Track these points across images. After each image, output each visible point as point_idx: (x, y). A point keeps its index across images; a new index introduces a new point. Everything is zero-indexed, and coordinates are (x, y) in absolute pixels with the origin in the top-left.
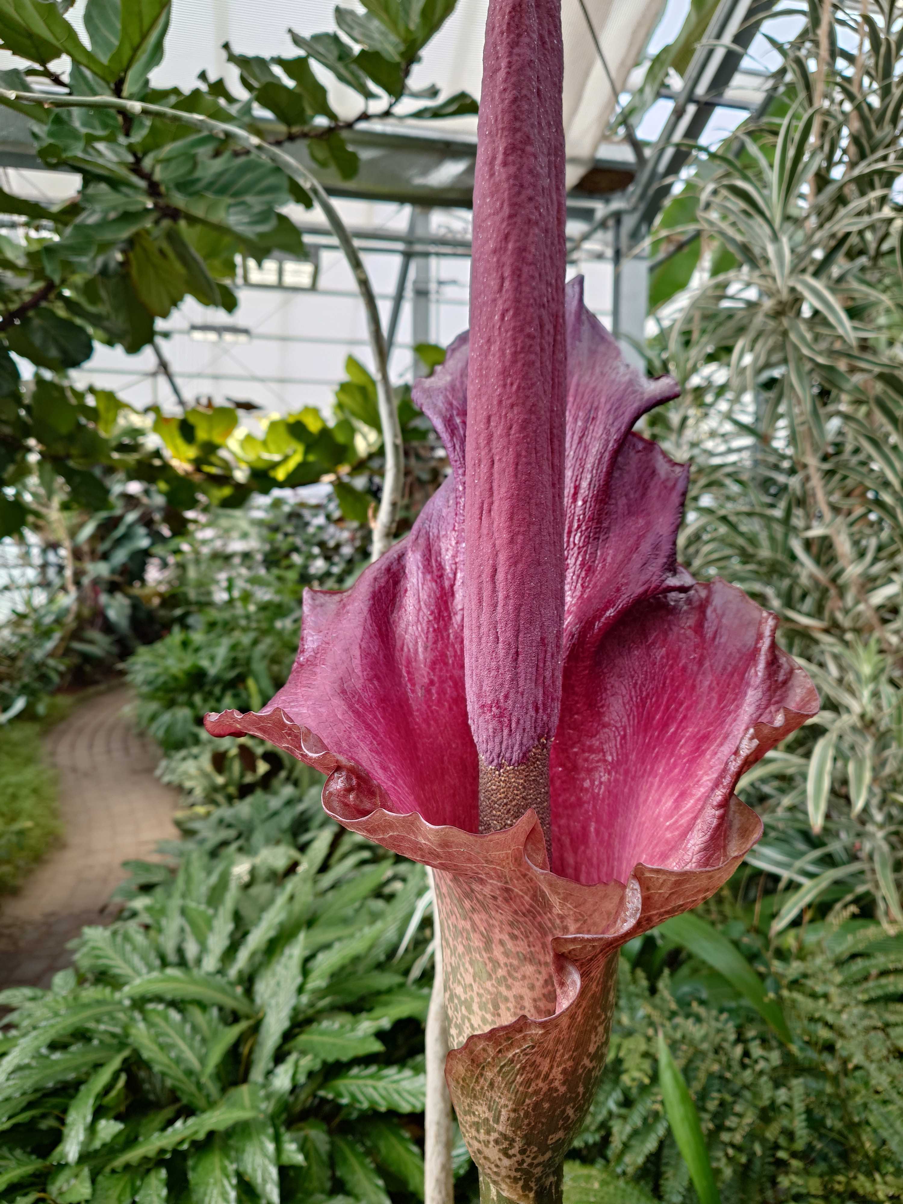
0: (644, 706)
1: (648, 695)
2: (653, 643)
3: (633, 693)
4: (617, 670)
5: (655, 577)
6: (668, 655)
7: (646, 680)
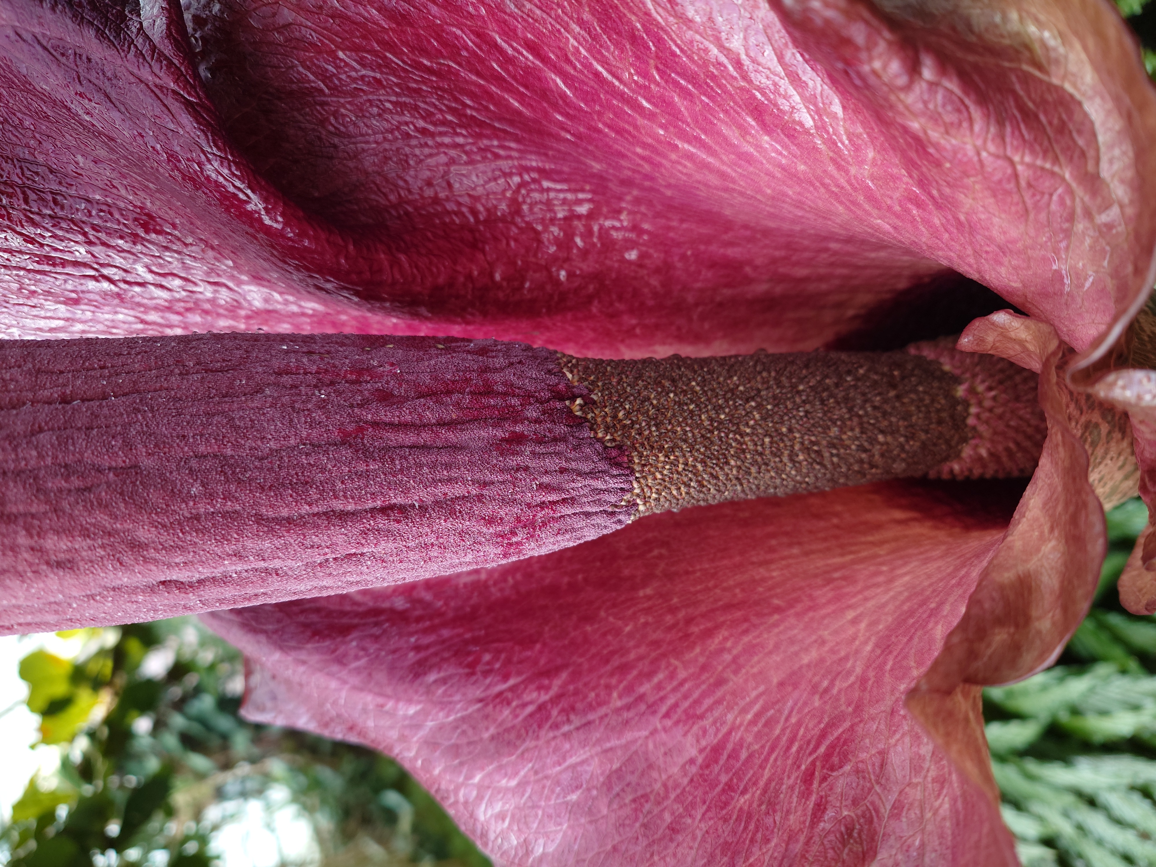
0: (481, 124)
1: (453, 111)
2: (325, 77)
3: (447, 140)
4: (391, 169)
5: (145, 74)
6: (356, 49)
7: (416, 108)
